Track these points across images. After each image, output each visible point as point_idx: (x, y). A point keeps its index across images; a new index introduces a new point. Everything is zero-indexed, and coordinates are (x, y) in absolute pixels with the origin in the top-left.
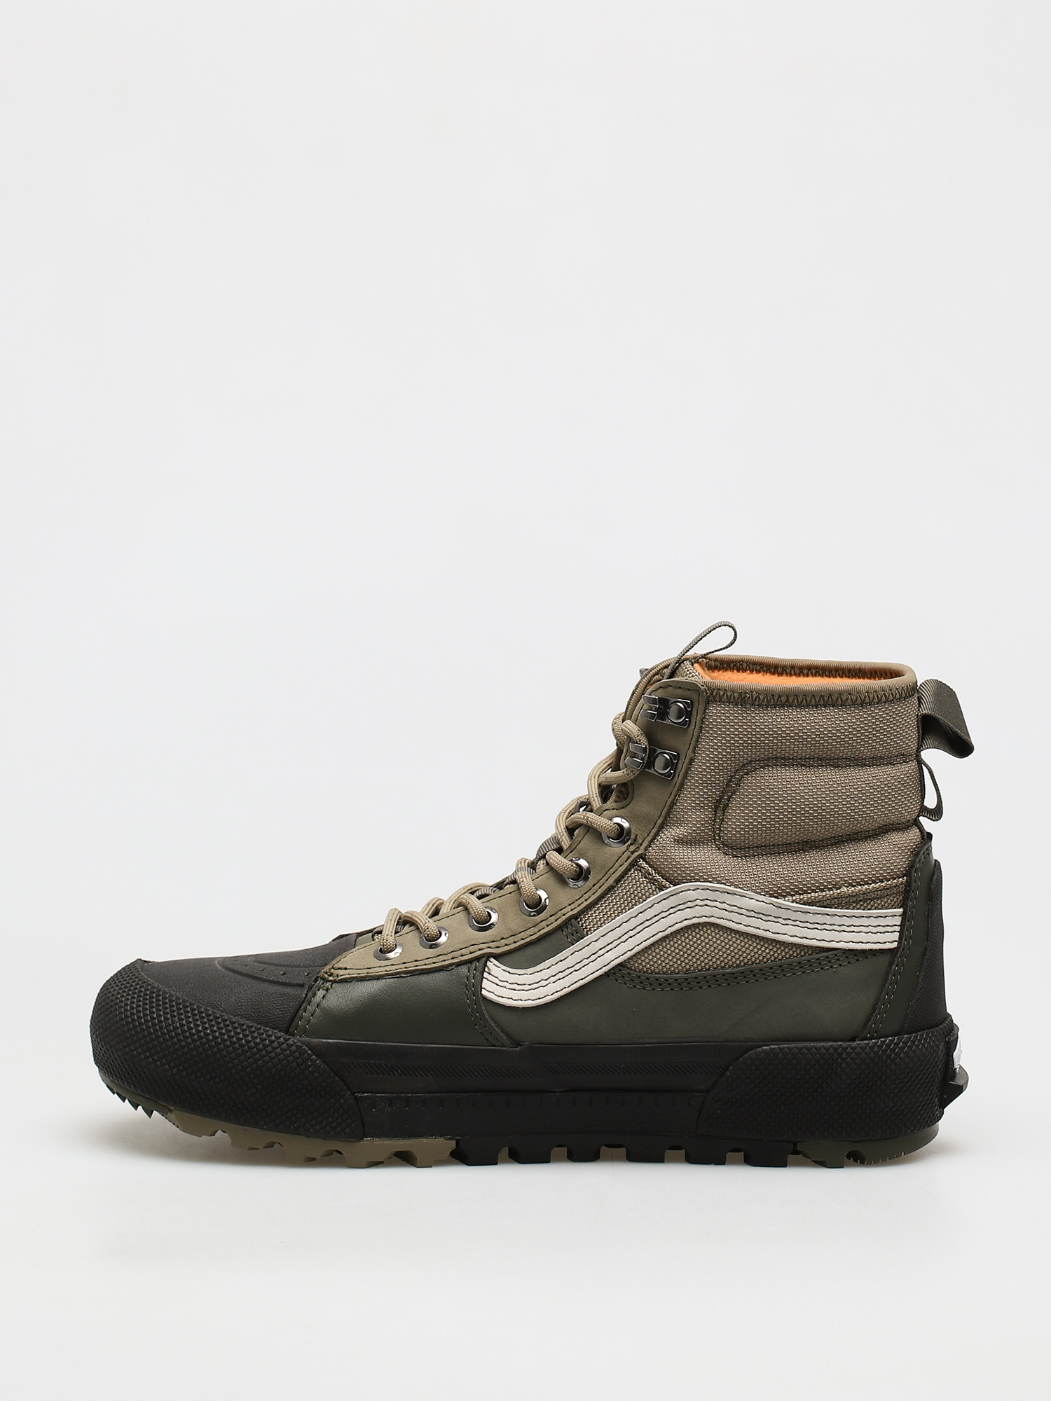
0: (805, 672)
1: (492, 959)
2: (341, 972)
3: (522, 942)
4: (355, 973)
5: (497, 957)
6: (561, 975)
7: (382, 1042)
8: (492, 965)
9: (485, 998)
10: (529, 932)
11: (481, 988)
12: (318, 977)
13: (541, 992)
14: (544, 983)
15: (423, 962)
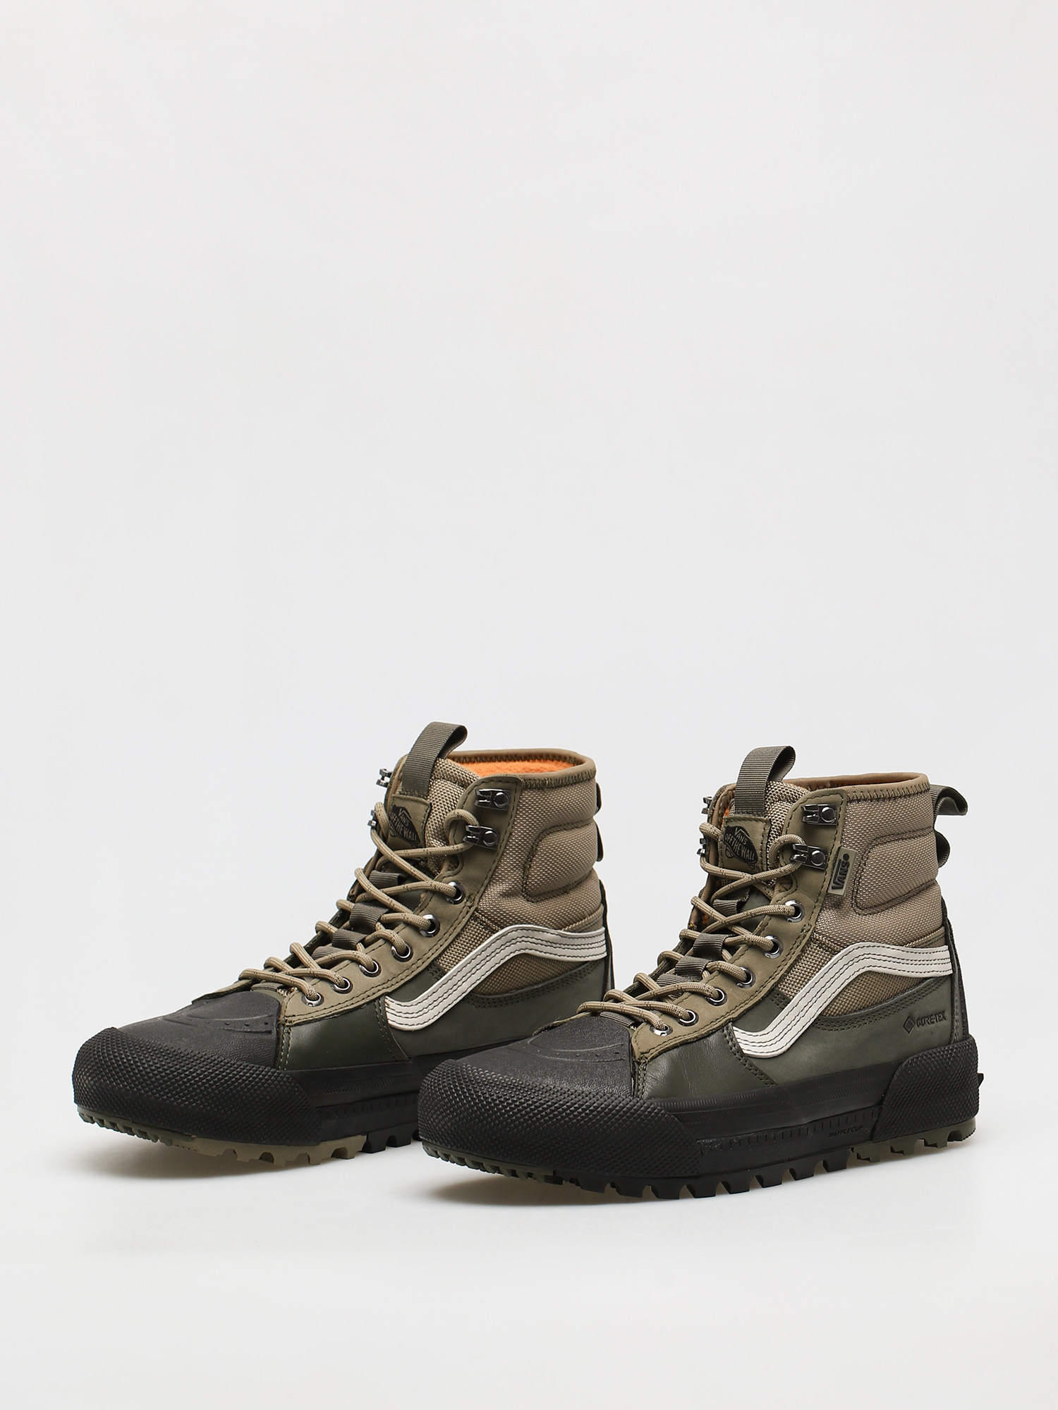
0: (473, 759)
1: (387, 997)
2: (293, 1019)
3: (402, 982)
4: (302, 1019)
5: (389, 994)
6: (436, 1003)
7: (335, 1067)
8: (388, 1000)
9: (391, 1026)
10: (405, 974)
11: (387, 1020)
12: (279, 1024)
13: (425, 1017)
14: (426, 1010)
15: (345, 1004)
